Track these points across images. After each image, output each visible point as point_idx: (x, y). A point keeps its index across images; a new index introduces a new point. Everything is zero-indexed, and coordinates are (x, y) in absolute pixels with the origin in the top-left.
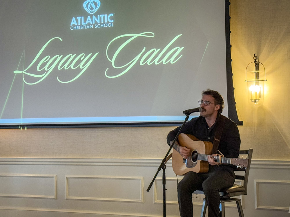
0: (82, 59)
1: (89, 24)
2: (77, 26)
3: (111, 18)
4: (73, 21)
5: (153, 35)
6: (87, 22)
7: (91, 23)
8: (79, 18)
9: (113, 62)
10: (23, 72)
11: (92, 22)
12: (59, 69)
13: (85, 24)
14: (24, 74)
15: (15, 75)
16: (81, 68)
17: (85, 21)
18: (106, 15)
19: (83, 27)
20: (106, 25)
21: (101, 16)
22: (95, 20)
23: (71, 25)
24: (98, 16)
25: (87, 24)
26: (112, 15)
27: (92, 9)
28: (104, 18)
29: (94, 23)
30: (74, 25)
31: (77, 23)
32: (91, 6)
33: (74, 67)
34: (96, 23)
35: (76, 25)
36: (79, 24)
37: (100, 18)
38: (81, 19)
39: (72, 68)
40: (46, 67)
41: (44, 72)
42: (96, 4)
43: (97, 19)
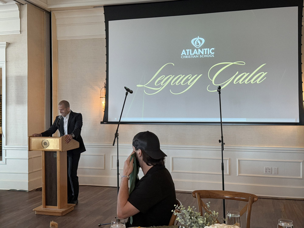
0: (189, 78)
1: (195, 55)
2: (186, 56)
3: (212, 51)
4: (183, 52)
6: (194, 53)
7: (197, 54)
8: (188, 50)
9: (213, 81)
10: (144, 86)
11: (198, 53)
12: (172, 84)
13: (192, 54)
15: (138, 87)
16: (189, 84)
17: (192, 53)
18: (209, 49)
19: (191, 56)
20: (208, 56)
21: (204, 49)
23: (182, 55)
24: (203, 49)
25: (193, 54)
26: (213, 49)
27: (198, 44)
28: (207, 51)
29: (199, 54)
30: (184, 55)
32: (197, 42)
37: (204, 51)
38: (189, 51)
39: (182, 84)
40: (162, 83)
41: (160, 86)
42: (201, 41)
43: (202, 51)
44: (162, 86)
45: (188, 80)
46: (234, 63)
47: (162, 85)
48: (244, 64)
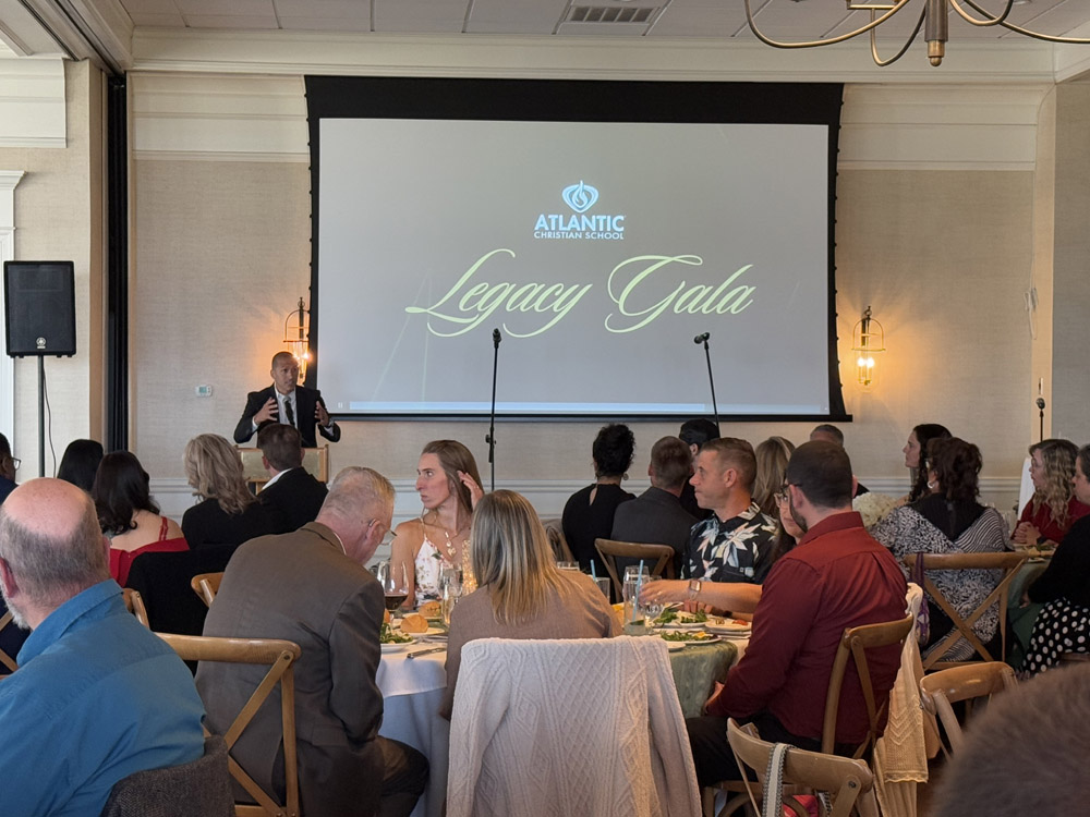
0: (557, 294)
1: (574, 230)
2: (547, 231)
3: (619, 223)
4: (539, 221)
6: (571, 226)
7: (579, 229)
9: (621, 303)
10: (428, 311)
11: (581, 227)
12: (507, 309)
13: (565, 229)
14: (430, 314)
15: (410, 315)
16: (555, 310)
17: (564, 224)
18: (609, 217)
20: (608, 236)
22: (586, 223)
23: (536, 228)
24: (594, 217)
25: (569, 229)
26: (622, 218)
27: (581, 202)
28: (605, 221)
29: (584, 229)
30: (542, 229)
32: (578, 196)
33: (540, 308)
34: (588, 229)
35: (547, 228)
36: (553, 229)
37: (598, 221)
38: (557, 220)
39: (536, 310)
40: (481, 304)
41: (474, 313)
42: (589, 196)
43: (591, 221)
44: (481, 314)
45: (552, 298)
46: (676, 259)
47: (479, 309)
48: (699, 261)
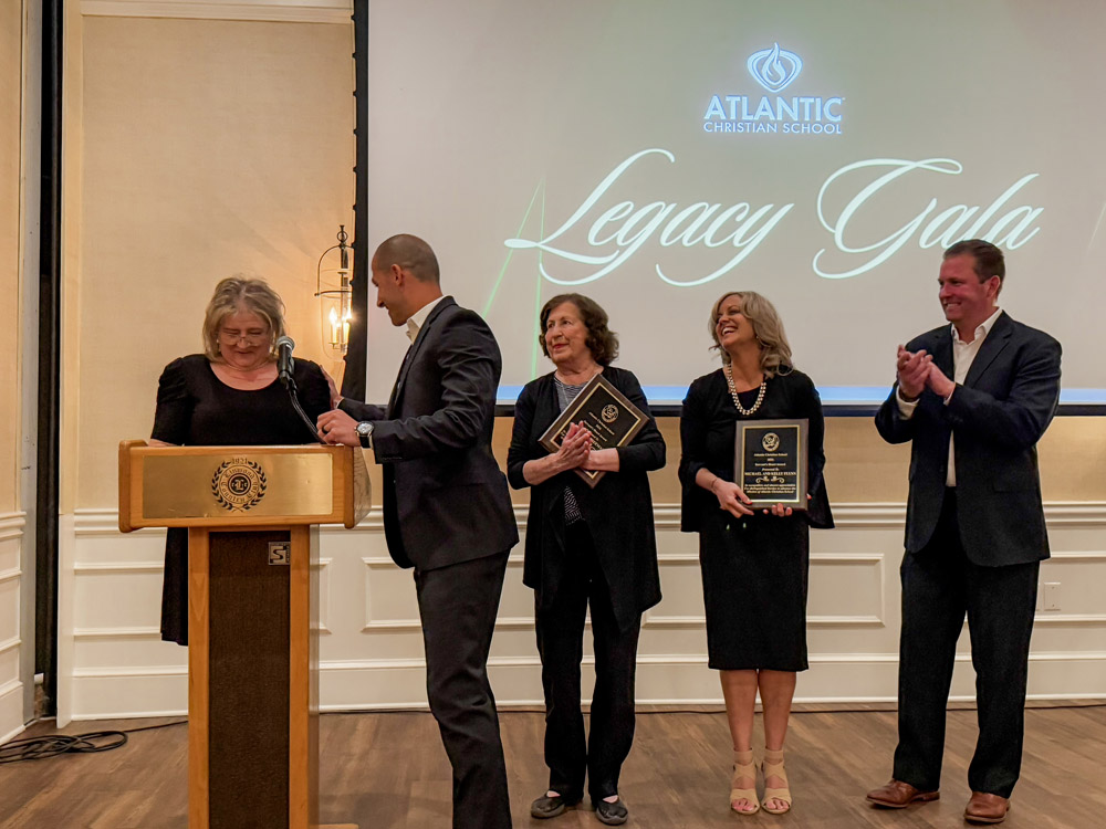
0: (739, 218)
1: (764, 121)
2: (724, 122)
3: (835, 111)
4: (711, 107)
5: (957, 169)
7: (772, 118)
8: (733, 101)
9: (838, 233)
10: (539, 245)
11: (775, 115)
13: (751, 118)
14: (543, 250)
15: (511, 251)
16: (736, 244)
17: (750, 111)
18: (818, 100)
19: (745, 127)
20: (817, 129)
22: (783, 110)
23: (707, 117)
25: (756, 118)
26: (839, 101)
27: (775, 77)
28: (812, 106)
29: (780, 118)
30: (715, 119)
31: (727, 113)
32: (771, 68)
33: (713, 241)
34: (787, 118)
35: (723, 117)
36: (733, 117)
39: (707, 243)
40: (621, 234)
41: (612, 248)
42: (787, 66)
44: (623, 249)
45: (732, 225)
46: (921, 164)
47: (620, 243)
